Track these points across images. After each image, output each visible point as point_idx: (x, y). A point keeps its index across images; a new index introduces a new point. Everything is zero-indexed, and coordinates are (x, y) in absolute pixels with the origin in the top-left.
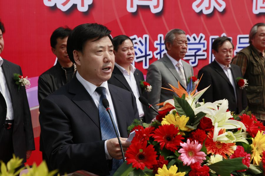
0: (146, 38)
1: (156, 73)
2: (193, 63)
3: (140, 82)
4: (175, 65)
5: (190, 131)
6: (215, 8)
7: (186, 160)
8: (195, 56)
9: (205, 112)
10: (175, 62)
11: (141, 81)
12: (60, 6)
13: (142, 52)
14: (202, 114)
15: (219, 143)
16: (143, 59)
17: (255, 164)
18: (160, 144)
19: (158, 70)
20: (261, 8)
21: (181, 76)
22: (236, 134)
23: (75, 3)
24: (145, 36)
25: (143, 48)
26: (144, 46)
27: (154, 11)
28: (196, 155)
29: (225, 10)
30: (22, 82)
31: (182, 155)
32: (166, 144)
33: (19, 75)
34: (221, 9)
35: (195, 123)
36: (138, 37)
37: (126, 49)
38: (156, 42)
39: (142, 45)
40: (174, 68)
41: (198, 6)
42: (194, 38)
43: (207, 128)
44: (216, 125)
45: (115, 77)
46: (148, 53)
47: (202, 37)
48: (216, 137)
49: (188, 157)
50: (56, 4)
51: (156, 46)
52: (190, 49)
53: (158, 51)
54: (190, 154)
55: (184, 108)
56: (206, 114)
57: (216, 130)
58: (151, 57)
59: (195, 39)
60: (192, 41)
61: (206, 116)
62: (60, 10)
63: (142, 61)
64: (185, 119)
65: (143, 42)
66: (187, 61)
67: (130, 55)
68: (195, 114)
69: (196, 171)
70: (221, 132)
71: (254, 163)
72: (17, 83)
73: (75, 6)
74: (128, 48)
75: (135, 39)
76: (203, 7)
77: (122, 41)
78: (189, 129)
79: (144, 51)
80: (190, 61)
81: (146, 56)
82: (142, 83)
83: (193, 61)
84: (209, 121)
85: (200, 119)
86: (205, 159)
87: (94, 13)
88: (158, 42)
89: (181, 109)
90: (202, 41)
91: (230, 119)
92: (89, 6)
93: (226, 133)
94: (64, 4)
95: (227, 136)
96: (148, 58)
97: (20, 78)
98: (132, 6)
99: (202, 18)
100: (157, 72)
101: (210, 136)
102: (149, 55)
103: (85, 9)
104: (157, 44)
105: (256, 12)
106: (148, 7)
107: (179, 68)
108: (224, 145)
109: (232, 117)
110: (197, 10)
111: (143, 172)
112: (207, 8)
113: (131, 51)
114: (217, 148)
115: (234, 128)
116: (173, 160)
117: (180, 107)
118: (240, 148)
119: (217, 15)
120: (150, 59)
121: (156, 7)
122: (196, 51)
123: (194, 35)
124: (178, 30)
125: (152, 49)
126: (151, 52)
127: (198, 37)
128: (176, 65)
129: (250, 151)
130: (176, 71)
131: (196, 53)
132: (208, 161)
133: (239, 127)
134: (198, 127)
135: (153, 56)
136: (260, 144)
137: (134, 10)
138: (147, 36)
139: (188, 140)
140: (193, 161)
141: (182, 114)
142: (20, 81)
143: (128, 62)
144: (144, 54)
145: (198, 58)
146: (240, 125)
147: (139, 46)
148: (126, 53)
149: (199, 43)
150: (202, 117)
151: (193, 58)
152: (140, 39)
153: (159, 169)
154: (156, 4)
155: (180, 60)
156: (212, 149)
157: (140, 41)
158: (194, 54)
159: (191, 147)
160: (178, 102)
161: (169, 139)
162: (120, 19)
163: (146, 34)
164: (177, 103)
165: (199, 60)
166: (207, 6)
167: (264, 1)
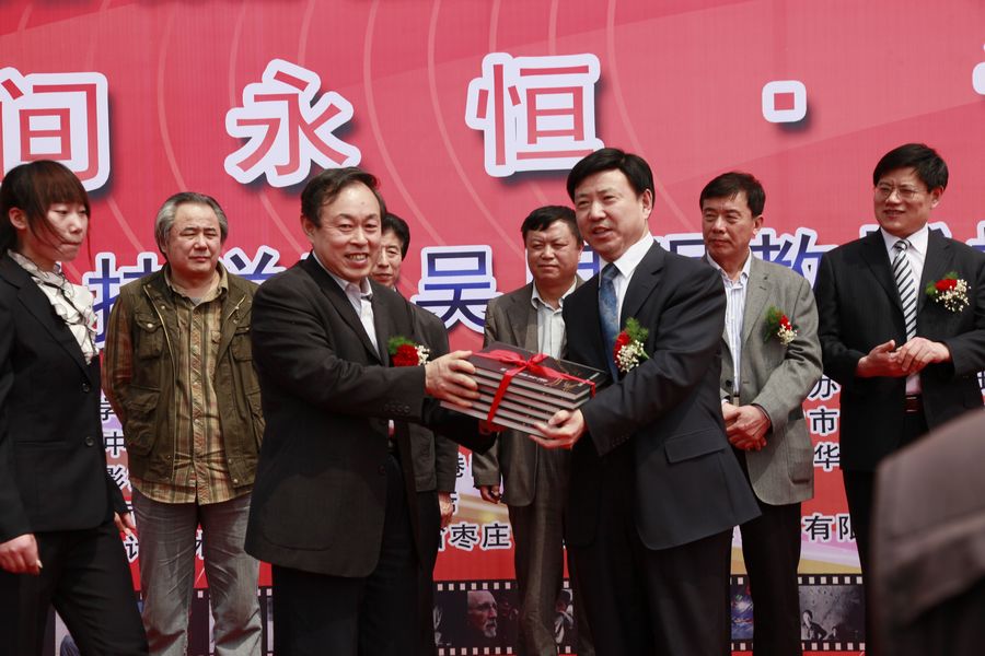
6: (315, 167)
20: (521, 156)
38: (87, 276)
42: (236, 260)
47: (268, 257)
53: (99, 299)
59: (239, 265)
76: (267, 166)
88: (99, 274)
90: (268, 270)
99: (265, 201)
104: (93, 281)
105: (494, 170)
110: (246, 177)
112: (281, 170)
121: (84, 176)
123: (236, 251)
127: (252, 258)
149: (257, 276)
166: (285, 161)
167: (533, 134)
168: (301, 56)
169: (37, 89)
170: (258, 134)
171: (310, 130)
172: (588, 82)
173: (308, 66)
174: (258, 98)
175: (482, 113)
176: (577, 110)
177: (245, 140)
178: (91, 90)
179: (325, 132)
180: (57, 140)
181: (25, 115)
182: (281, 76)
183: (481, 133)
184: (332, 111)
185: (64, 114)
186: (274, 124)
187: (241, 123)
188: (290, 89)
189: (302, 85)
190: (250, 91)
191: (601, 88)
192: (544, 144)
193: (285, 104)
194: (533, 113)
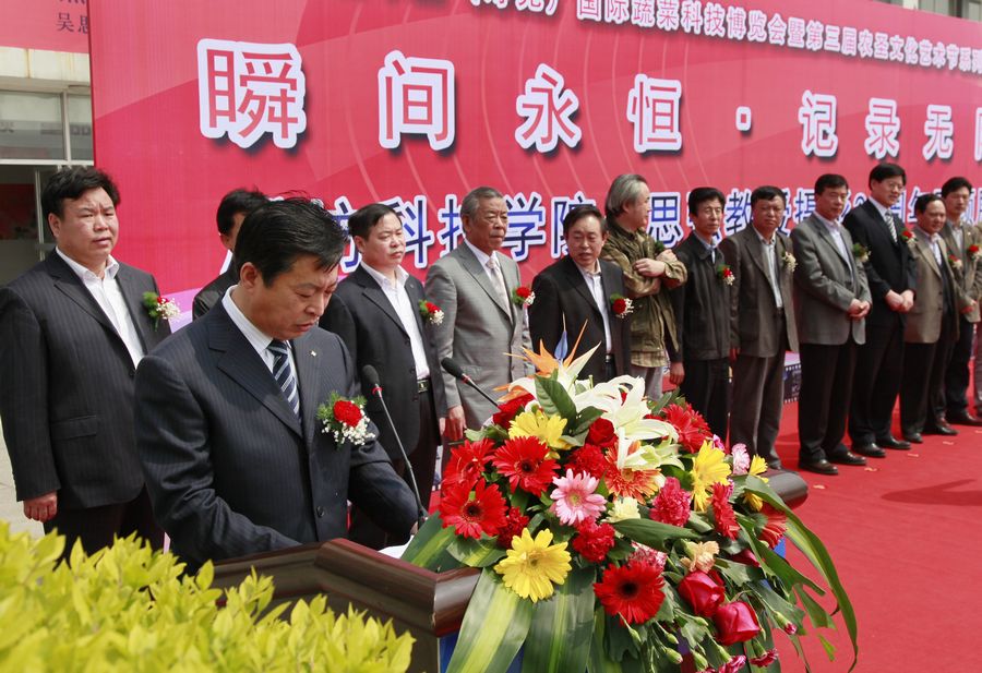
0: (420, 203)
1: (446, 285)
2: (518, 254)
3: (419, 304)
4: (483, 264)
5: (569, 448)
6: (560, 140)
7: (567, 513)
8: (523, 238)
9: (598, 406)
10: (483, 258)
11: (420, 301)
12: (235, 138)
13: (412, 233)
14: (591, 411)
15: (628, 471)
16: (416, 247)
17: (699, 509)
18: (511, 480)
19: (450, 278)
20: (650, 140)
21: (497, 288)
22: (661, 448)
23: (269, 130)
24: (417, 198)
25: (414, 225)
26: (417, 220)
27: (436, 145)
28: (585, 501)
29: (580, 145)
30: (163, 312)
31: (558, 503)
32: (522, 480)
33: (154, 296)
34: (572, 143)
35: (579, 430)
36: (404, 201)
37: (386, 235)
38: (441, 211)
39: (413, 217)
40: (483, 270)
41: (526, 135)
42: (520, 201)
43: (602, 441)
44: (619, 431)
45: (363, 294)
46: (425, 234)
47: (535, 200)
48: (623, 460)
49: (570, 505)
50: (227, 133)
51: (441, 220)
52: (512, 225)
53: (447, 229)
54: (572, 499)
55: (555, 400)
56: (602, 412)
57: (623, 446)
58: (431, 242)
59: (522, 205)
60: (516, 207)
61: (603, 417)
62: (236, 145)
63: (413, 252)
64: (558, 423)
65: (415, 210)
66: (507, 250)
67: (395, 246)
68: (578, 411)
69: (588, 536)
70: (632, 450)
71: (695, 506)
72: (153, 313)
73: (268, 136)
74: (391, 233)
75: (397, 205)
76: (536, 138)
77: (377, 218)
78: (568, 444)
79: (415, 229)
80: (513, 251)
81: (421, 240)
82: (424, 307)
83: (519, 249)
84: (608, 426)
85: (589, 423)
86: (604, 508)
87: (310, 151)
88: (447, 210)
89: (549, 401)
90: (536, 208)
91: (647, 417)
92: (299, 136)
93: (642, 450)
94: (245, 133)
95: (644, 456)
96: (426, 244)
97: (160, 301)
98: (390, 135)
99: (535, 161)
100: (447, 281)
101: (610, 459)
102: (428, 238)
103: (290, 142)
104: (444, 215)
105: (640, 149)
106: (424, 137)
107: (493, 271)
108: (638, 474)
109: (649, 412)
110: (526, 144)
111: (476, 543)
112: (545, 141)
113: (397, 239)
114: (623, 482)
115: (655, 436)
116: (538, 515)
117: (547, 396)
118: (672, 481)
119: (566, 154)
120: (429, 247)
121: (440, 137)
122: (524, 228)
123: (520, 195)
124: (487, 189)
125: (434, 225)
126: (431, 233)
127: (528, 199)
128: (486, 265)
129: (687, 484)
130: (487, 276)
131: (523, 233)
132: (610, 512)
133: (665, 434)
134: (588, 440)
135: (436, 240)
136: (706, 468)
137: (394, 143)
138: (423, 198)
139: (570, 471)
140: (581, 516)
141: (552, 413)
142: (160, 309)
143: (393, 261)
144: (416, 237)
145: (527, 243)
146: (667, 429)
147: (406, 219)
148: (387, 243)
149: (531, 212)
150: (594, 419)
151: (519, 243)
152: (408, 204)
153: (515, 537)
154: (440, 131)
155: (494, 252)
156: (616, 483)
157: (408, 210)
158: (520, 235)
159: (575, 487)
160: (544, 387)
161: (527, 468)
162: (366, 163)
163: (421, 194)
164: (542, 390)
165: (530, 246)
166: (546, 135)
167: (655, 127)
168: (555, 63)
169: (414, 69)
170: (532, 113)
171: (558, 114)
172: (676, 97)
173: (558, 71)
174: (534, 90)
175: (634, 112)
176: (671, 115)
177: (526, 118)
178: (444, 73)
179: (565, 116)
180: (425, 109)
181: (406, 88)
182: (545, 76)
183: (633, 124)
184: (568, 103)
185: (429, 89)
186: (540, 108)
187: (525, 106)
188: (548, 85)
189: (554, 83)
190: (530, 84)
191: (681, 100)
192: (660, 134)
193: (546, 95)
194: (655, 114)
